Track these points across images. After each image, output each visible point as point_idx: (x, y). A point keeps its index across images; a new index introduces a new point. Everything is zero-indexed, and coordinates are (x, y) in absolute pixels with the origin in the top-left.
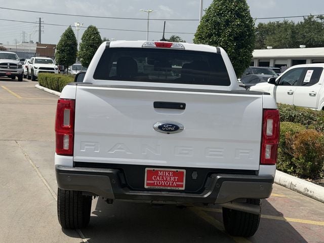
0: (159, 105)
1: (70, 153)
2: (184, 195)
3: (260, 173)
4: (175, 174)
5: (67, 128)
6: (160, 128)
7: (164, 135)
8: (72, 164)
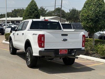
0: (62, 35)
1: (44, 47)
2: (67, 55)
3: (82, 49)
4: (65, 50)
5: (43, 41)
6: (63, 40)
7: (64, 42)
8: (44, 50)
